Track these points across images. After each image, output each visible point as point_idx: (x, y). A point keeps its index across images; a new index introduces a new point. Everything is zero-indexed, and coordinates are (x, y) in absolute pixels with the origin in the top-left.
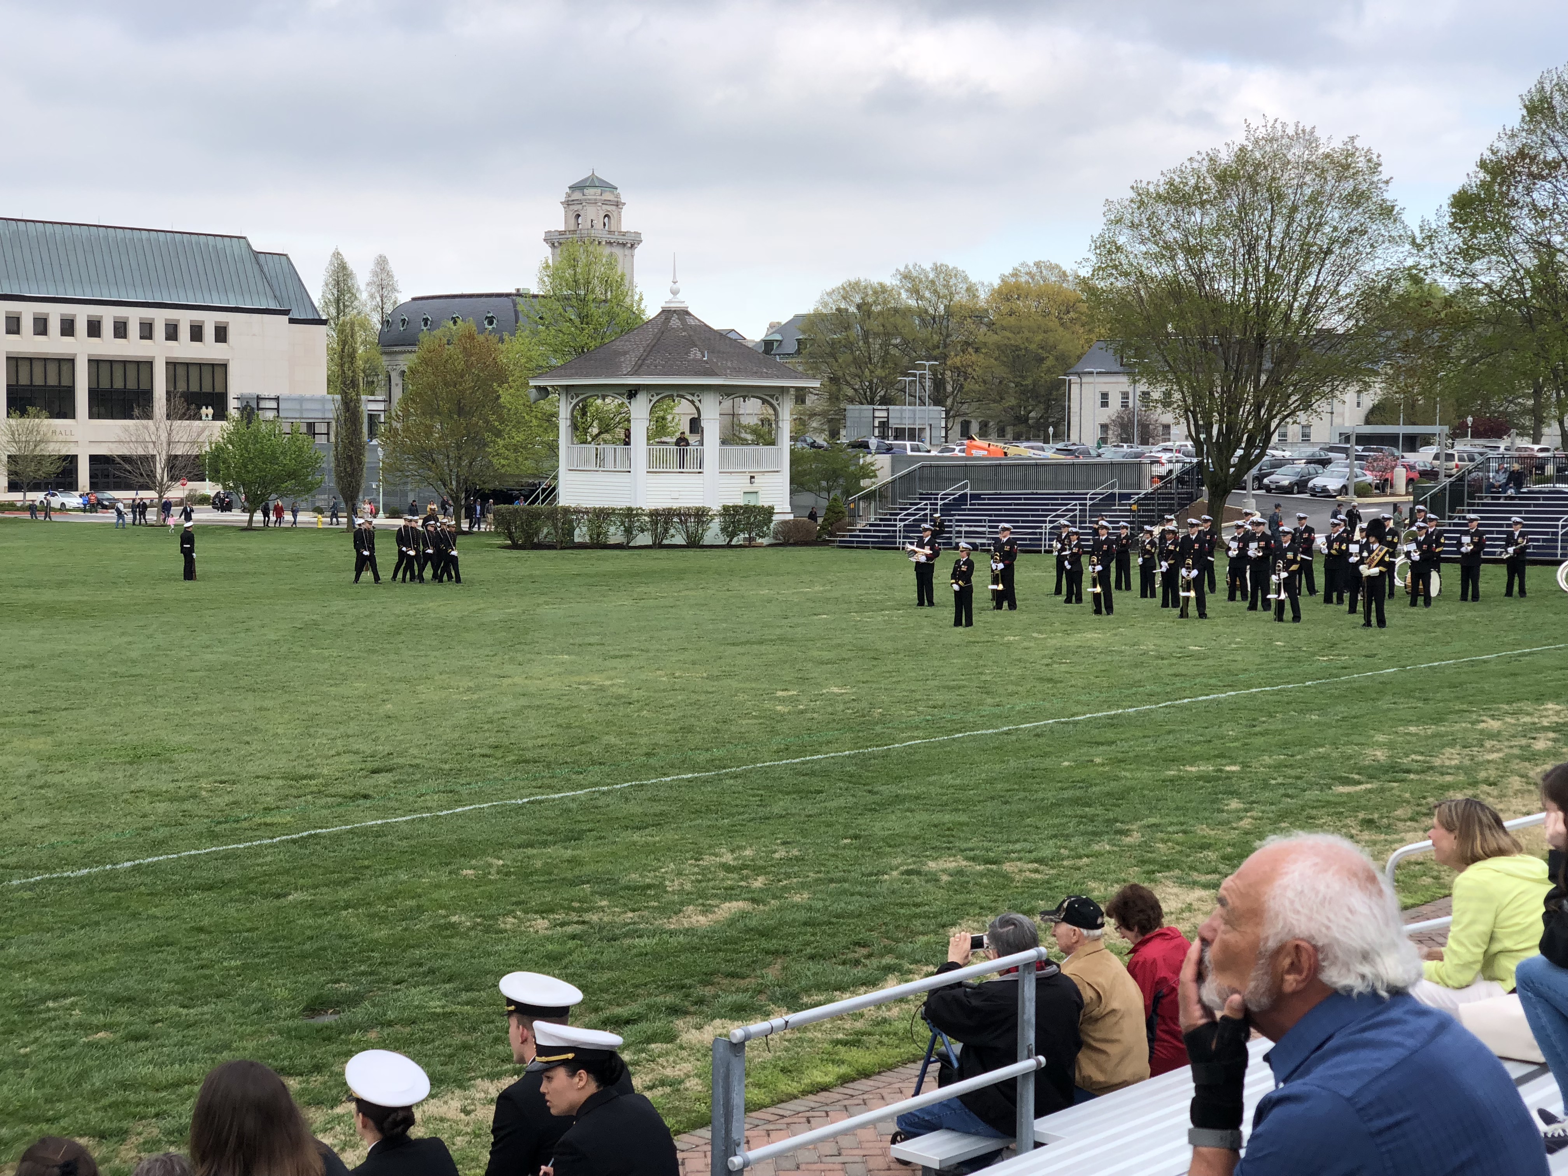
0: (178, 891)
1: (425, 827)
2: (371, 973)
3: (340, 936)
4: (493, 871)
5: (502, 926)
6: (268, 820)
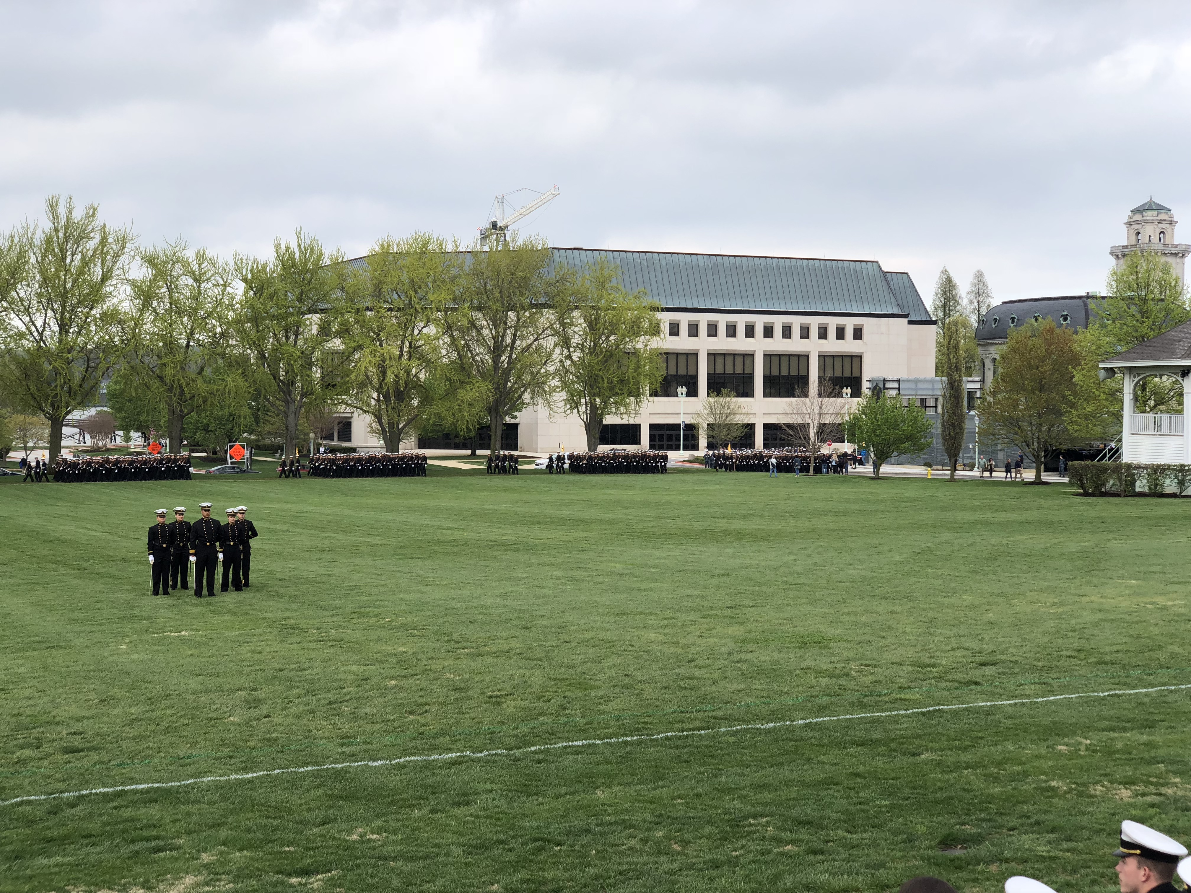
0: (841, 745)
1: (1026, 710)
2: (990, 820)
3: (964, 790)
4: (1083, 748)
5: (1093, 792)
6: (903, 696)
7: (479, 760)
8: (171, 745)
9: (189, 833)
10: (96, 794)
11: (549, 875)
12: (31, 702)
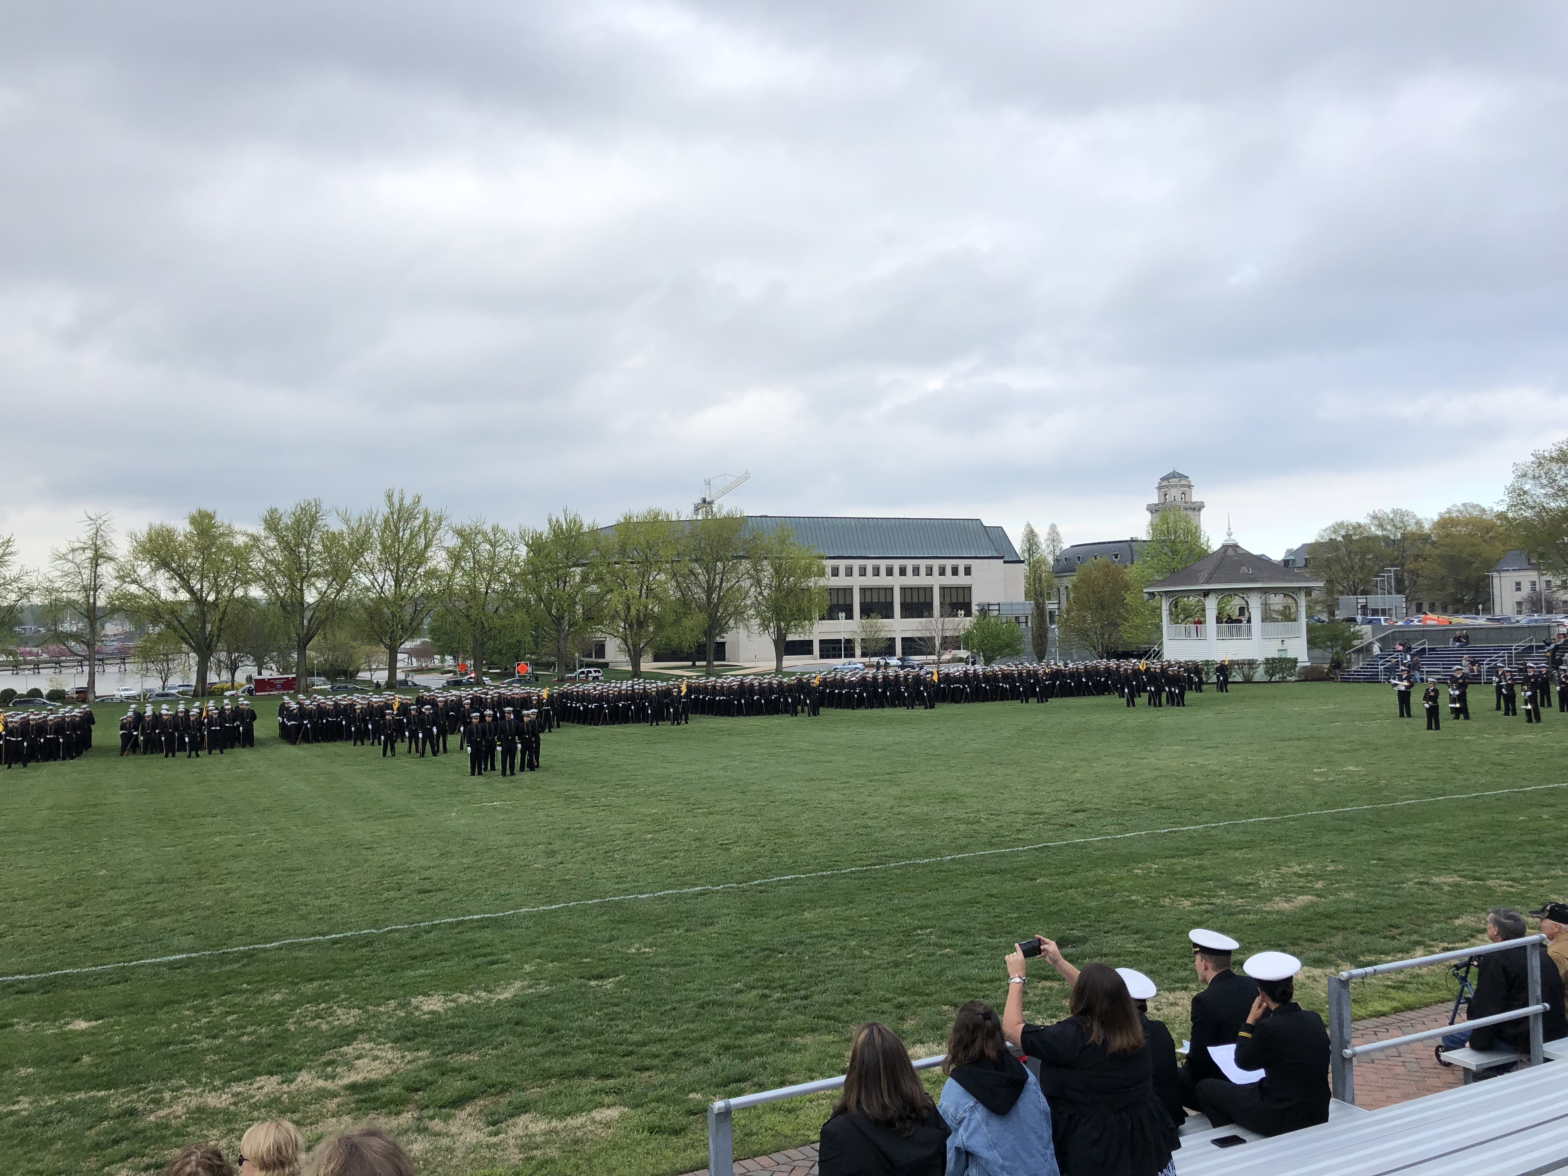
0: (978, 874)
1: (1108, 844)
2: (1090, 926)
4: (1153, 871)
5: (1163, 904)
7: (718, 891)
8: (494, 886)
9: (513, 950)
10: (445, 923)
11: (777, 975)
12: (390, 857)
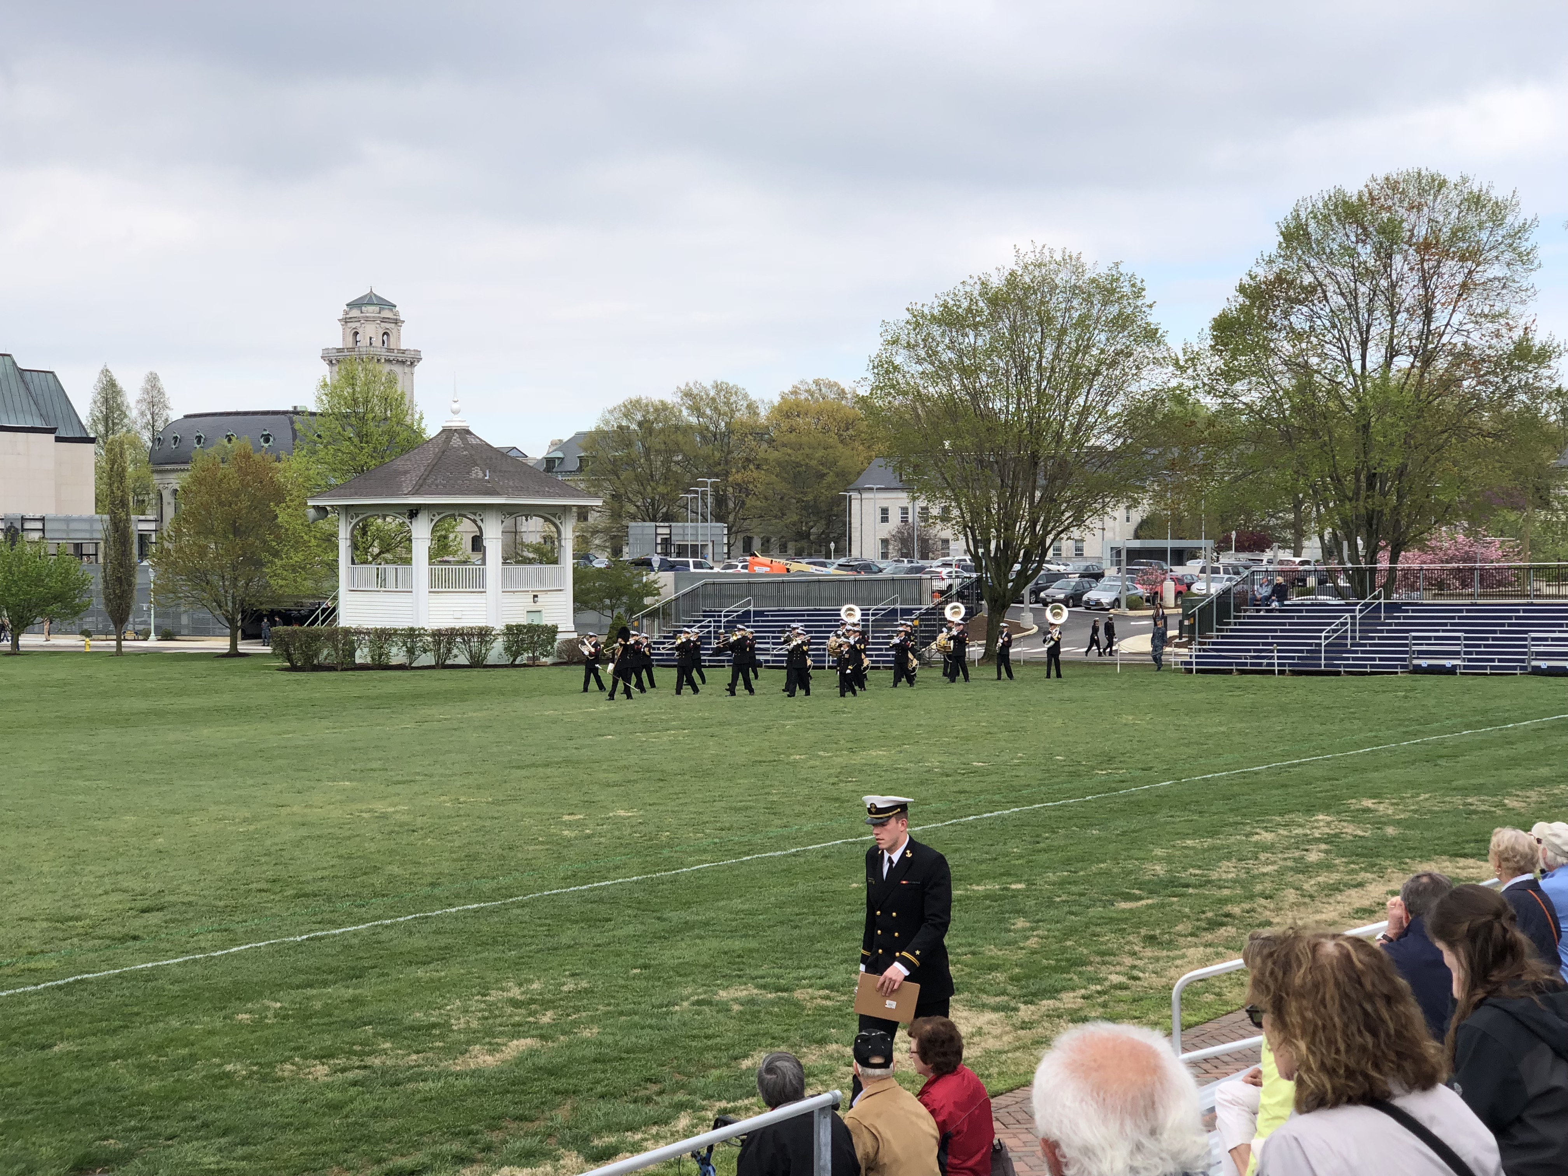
1: (198, 969)
2: (142, 1129)
3: (109, 1089)
4: (270, 1014)
5: (280, 1073)
6: (32, 965)
